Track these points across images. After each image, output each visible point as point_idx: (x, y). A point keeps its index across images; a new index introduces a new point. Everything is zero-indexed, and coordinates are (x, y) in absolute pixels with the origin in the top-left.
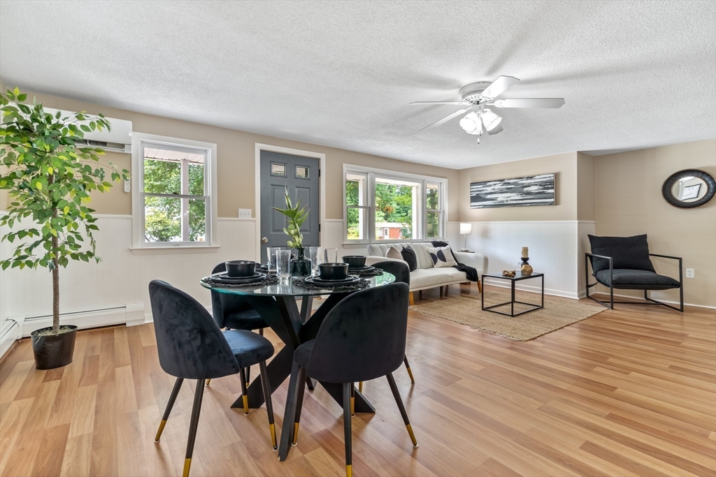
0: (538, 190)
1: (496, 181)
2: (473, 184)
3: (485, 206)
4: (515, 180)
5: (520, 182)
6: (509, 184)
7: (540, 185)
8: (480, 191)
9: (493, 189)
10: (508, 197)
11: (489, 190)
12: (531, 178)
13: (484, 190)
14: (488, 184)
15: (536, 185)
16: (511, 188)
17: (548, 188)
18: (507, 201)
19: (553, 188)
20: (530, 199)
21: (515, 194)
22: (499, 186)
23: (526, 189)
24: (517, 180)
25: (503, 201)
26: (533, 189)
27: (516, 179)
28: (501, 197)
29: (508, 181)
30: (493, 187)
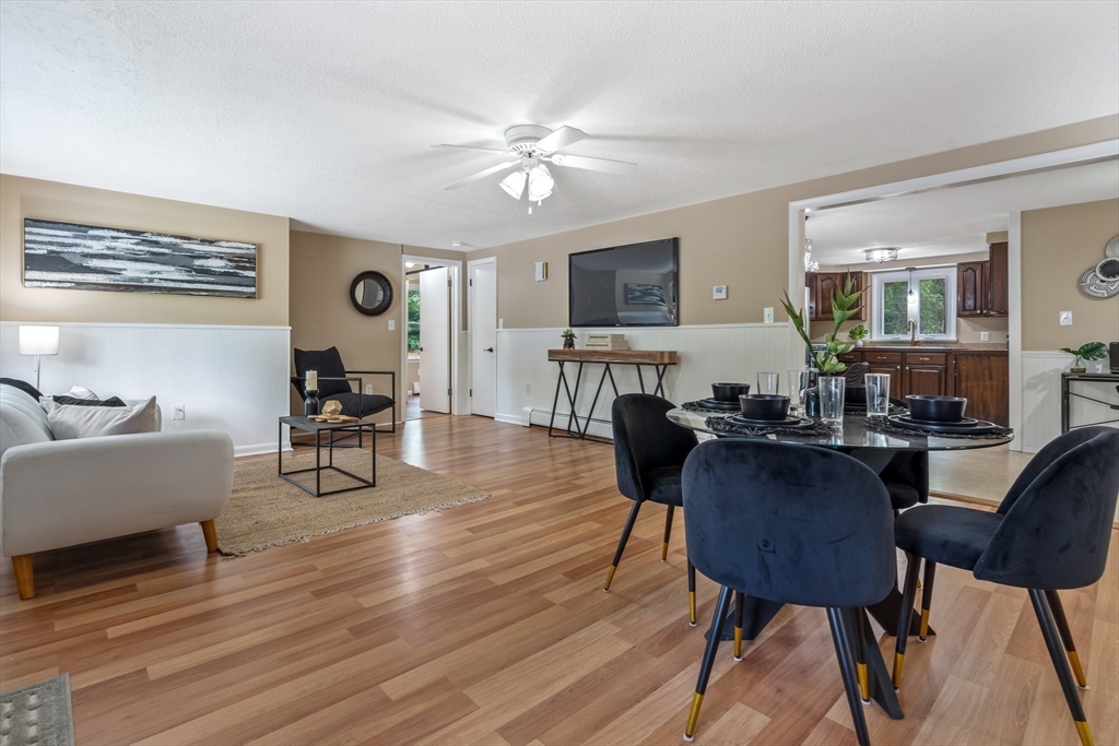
0: (224, 267)
1: (118, 230)
2: (30, 222)
3: (79, 285)
4: (173, 240)
5: (185, 246)
6: (157, 243)
7: (230, 260)
8: (63, 245)
9: (109, 248)
10: (152, 273)
11: (97, 247)
12: (211, 242)
13: (77, 245)
14: (91, 232)
15: (221, 258)
16: (163, 254)
17: (245, 268)
18: (151, 280)
19: (253, 269)
20: (208, 283)
21: (172, 269)
22: (126, 244)
23: (198, 262)
24: (179, 241)
25: (139, 279)
26: (215, 264)
27: (176, 237)
28: (133, 270)
29: (154, 238)
30: (108, 243)
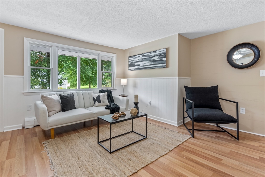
0: (158, 59)
1: (139, 55)
2: (130, 57)
3: (135, 69)
4: (148, 54)
5: (150, 55)
6: (145, 56)
7: (159, 56)
8: (132, 61)
9: (138, 60)
10: (144, 64)
11: (136, 60)
12: (155, 52)
13: (134, 60)
14: (136, 56)
15: (157, 56)
16: (146, 58)
17: (163, 57)
18: (144, 66)
19: (165, 57)
20: (155, 64)
21: (147, 62)
22: (141, 58)
23: (152, 59)
24: (149, 54)
25: (142, 66)
26: (156, 58)
27: (148, 53)
28: (141, 64)
29: (145, 55)
30: (138, 58)
